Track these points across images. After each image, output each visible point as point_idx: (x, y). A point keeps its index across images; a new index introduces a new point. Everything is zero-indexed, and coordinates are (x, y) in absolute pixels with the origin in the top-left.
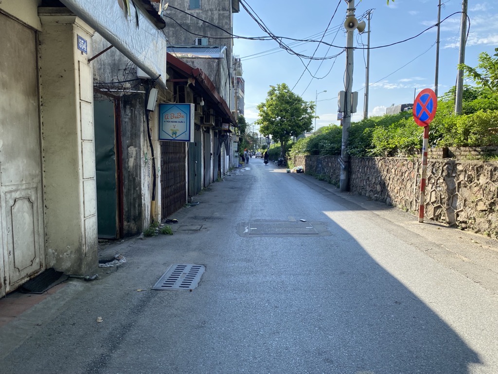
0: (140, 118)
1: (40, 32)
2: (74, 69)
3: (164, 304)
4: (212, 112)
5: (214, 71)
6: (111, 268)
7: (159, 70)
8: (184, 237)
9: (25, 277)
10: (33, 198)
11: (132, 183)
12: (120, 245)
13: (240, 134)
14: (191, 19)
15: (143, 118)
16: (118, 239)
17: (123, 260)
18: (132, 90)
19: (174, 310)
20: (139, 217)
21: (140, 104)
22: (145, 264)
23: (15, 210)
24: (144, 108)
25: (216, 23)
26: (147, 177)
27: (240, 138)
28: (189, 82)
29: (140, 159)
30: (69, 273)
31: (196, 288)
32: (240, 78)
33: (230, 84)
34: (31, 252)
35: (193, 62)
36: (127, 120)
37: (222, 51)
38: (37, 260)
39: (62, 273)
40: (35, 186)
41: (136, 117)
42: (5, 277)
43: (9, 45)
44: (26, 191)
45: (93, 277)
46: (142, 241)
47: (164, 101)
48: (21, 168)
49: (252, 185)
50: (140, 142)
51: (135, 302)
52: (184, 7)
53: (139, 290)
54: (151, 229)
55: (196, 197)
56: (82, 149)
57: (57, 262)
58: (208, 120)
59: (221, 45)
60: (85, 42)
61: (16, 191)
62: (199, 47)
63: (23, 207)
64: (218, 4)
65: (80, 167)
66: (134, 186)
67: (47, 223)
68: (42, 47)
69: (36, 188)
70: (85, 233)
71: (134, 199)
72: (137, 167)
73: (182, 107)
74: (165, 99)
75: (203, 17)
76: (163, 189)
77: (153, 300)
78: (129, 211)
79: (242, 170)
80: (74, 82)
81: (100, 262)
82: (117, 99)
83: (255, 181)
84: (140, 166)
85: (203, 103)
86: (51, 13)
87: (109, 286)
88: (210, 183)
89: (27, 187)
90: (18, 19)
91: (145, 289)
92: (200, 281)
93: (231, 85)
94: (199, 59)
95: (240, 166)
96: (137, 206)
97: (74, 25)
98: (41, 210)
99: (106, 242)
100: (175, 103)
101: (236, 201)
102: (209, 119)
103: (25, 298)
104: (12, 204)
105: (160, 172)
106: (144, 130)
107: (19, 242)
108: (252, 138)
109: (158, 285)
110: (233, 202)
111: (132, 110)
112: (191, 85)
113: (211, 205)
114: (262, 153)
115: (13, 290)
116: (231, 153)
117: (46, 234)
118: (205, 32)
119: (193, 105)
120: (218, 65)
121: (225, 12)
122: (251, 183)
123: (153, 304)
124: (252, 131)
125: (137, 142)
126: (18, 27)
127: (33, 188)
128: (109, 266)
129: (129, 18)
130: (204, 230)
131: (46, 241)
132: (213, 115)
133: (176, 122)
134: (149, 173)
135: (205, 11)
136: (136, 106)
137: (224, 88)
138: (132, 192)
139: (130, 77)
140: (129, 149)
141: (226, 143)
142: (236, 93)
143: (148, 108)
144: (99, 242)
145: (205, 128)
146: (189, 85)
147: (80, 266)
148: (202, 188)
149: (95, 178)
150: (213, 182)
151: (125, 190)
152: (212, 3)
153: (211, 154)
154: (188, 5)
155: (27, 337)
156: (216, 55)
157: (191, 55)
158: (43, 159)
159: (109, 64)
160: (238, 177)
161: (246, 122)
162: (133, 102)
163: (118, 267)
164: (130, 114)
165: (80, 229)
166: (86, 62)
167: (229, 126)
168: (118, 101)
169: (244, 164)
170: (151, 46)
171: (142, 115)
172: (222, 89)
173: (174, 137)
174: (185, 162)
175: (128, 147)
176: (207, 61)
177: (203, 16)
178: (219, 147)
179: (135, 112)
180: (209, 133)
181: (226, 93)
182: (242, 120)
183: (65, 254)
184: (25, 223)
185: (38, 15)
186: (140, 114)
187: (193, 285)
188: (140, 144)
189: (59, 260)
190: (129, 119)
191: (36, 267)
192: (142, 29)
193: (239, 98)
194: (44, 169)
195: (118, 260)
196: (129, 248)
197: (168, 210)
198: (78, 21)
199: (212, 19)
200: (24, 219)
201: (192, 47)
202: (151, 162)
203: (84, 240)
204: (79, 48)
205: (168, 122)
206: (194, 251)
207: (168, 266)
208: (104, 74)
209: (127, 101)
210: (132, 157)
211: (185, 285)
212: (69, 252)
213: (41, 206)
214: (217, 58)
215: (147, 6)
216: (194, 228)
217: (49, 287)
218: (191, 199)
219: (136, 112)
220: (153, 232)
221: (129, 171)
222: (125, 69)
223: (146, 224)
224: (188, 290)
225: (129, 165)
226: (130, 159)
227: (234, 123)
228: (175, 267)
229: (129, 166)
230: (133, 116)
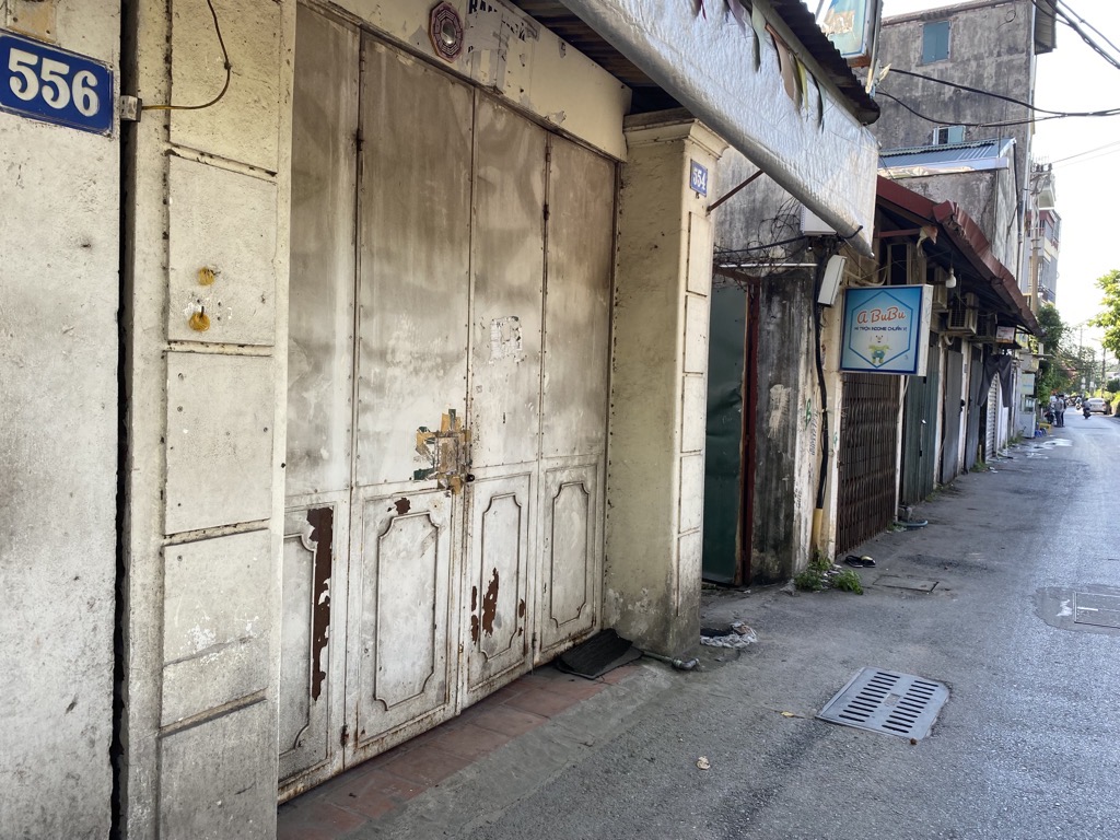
0: (801, 321)
1: (623, 163)
2: (679, 231)
3: (846, 761)
4: (971, 299)
5: (979, 201)
6: (726, 651)
7: (860, 215)
8: (891, 603)
9: (566, 639)
10: (589, 485)
11: (775, 465)
12: (743, 601)
13: (1041, 352)
14: (923, 87)
15: (807, 322)
16: (738, 587)
17: (751, 638)
18: (787, 262)
19: (872, 781)
20: (786, 542)
21: (803, 291)
22: (800, 654)
23: (558, 506)
24: (812, 301)
25: (990, 86)
26: (807, 454)
27: (1041, 362)
28: (923, 236)
29: (796, 413)
30: (644, 647)
31: (926, 739)
32: (1048, 212)
33: (1019, 230)
34: (579, 593)
35: (925, 187)
36: (771, 327)
37: (1004, 150)
38: (588, 609)
39: (630, 643)
40: (594, 460)
41: (791, 321)
42: (534, 634)
43: (571, 195)
44: (579, 471)
45: (690, 665)
46: (791, 599)
47: (856, 283)
48: (574, 428)
49: (1079, 489)
50: (797, 374)
51: (779, 740)
52: (908, 63)
53: (787, 714)
54: (812, 574)
55: (919, 508)
56: (683, 391)
57: (622, 618)
58: (959, 319)
59: (1002, 138)
60: (705, 171)
61: (563, 468)
62: (944, 147)
63: (571, 500)
64: (998, 39)
65: (678, 428)
66: (778, 472)
67: (609, 536)
68: (626, 192)
69: (596, 465)
70: (678, 566)
71: (777, 502)
72: (788, 430)
73: (901, 293)
74: (859, 278)
75: (956, 76)
76: (843, 484)
77: (819, 744)
78: (765, 525)
79: (1046, 445)
80: (678, 256)
81: (705, 632)
82: (754, 283)
83: (1088, 479)
84: (794, 429)
85: (953, 282)
86: (646, 124)
87: (722, 689)
88: (955, 475)
89: (581, 463)
90: (589, 145)
91: (803, 715)
92: (937, 723)
93: (1023, 232)
94: (942, 178)
95: (1040, 433)
96: (782, 517)
97: (686, 141)
98: (601, 508)
99: (712, 588)
100: (880, 285)
101: (1030, 528)
102: (964, 319)
103: (564, 682)
104: (556, 493)
105: (838, 443)
106: (808, 349)
107: (561, 568)
108: (1078, 361)
109: (831, 711)
110: (1021, 529)
111: (784, 306)
112: (927, 242)
113: (960, 530)
114: (1108, 403)
115: (546, 661)
116: (1015, 399)
117: (605, 559)
118: (958, 111)
119: (928, 290)
120: (993, 185)
121: (1015, 56)
122: (1073, 481)
123: (820, 754)
124: (1078, 344)
125: (792, 374)
126: (588, 158)
127: (591, 465)
128: (720, 644)
129: (804, 112)
130: (944, 593)
131: (605, 572)
132: (973, 308)
133: (884, 329)
134: (812, 444)
135: (962, 62)
136: (794, 296)
137: (1004, 241)
138: (774, 485)
139: (785, 235)
140: (772, 390)
141: (1003, 377)
142: (1036, 249)
143: (821, 300)
144: (704, 588)
145: (950, 340)
146: (923, 243)
147: (664, 634)
148: (935, 486)
149: (703, 452)
150: (963, 473)
151: (757, 480)
152: (980, 41)
153: (963, 403)
154: (917, 55)
155: (568, 765)
156: (989, 164)
157: (921, 170)
158: (611, 410)
159: (743, 211)
160: (1032, 463)
161: (1062, 320)
162: (788, 289)
163: (739, 651)
164: (779, 315)
165: (669, 556)
166: (704, 212)
167: (1015, 333)
168: (757, 287)
169: (1050, 430)
170: (847, 165)
171: (806, 315)
172: (999, 243)
173: (877, 364)
174: (896, 422)
175: (771, 386)
176: (962, 179)
177: (956, 74)
178: (986, 384)
179: (790, 310)
180: (959, 350)
181: (1009, 252)
182: (1050, 317)
183: (638, 604)
184: (573, 533)
185: (623, 132)
186: (801, 314)
187: (920, 728)
188: (797, 380)
189: (626, 615)
190: (778, 325)
191: (584, 622)
192: (830, 130)
193: (1043, 262)
194: (610, 430)
195: (741, 635)
196: (764, 611)
197: (850, 533)
198: (697, 132)
199: (980, 78)
200: (572, 524)
201: (925, 152)
202: (818, 421)
203: (675, 579)
204: (692, 185)
205: (863, 328)
206: (918, 642)
207: (855, 669)
208: (731, 233)
209: (776, 286)
210: (777, 408)
211: (897, 722)
212: (646, 601)
213: (601, 501)
214: (988, 171)
215: (841, 80)
216: (918, 585)
217: (607, 668)
218: (907, 512)
219: (793, 310)
220: (816, 582)
221: (770, 440)
222: (776, 219)
223: (801, 560)
224: (904, 738)
225: (771, 424)
226: (774, 413)
227: (1031, 325)
228: (871, 674)
229: (769, 428)
230: (787, 318)
